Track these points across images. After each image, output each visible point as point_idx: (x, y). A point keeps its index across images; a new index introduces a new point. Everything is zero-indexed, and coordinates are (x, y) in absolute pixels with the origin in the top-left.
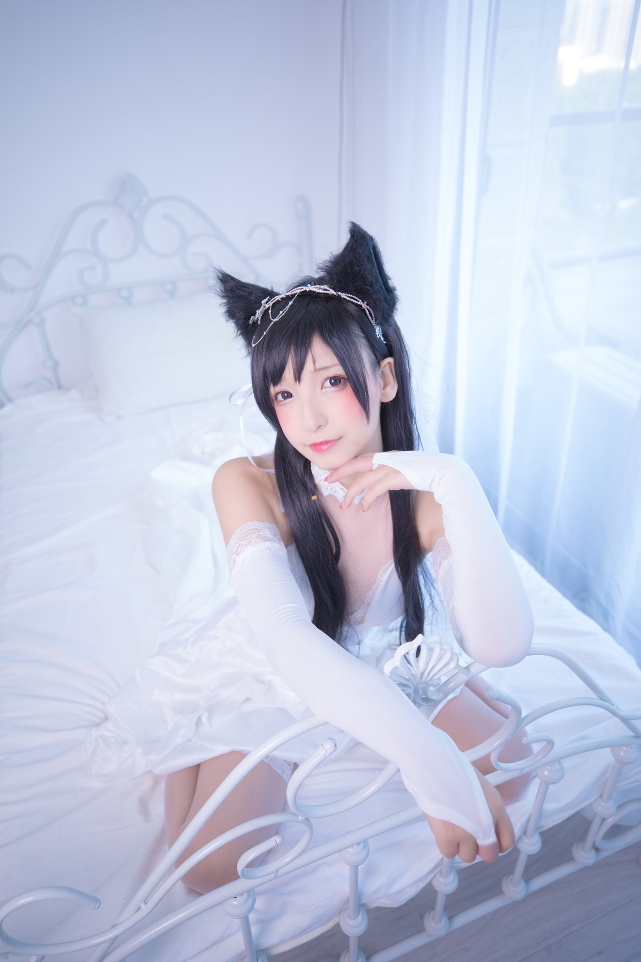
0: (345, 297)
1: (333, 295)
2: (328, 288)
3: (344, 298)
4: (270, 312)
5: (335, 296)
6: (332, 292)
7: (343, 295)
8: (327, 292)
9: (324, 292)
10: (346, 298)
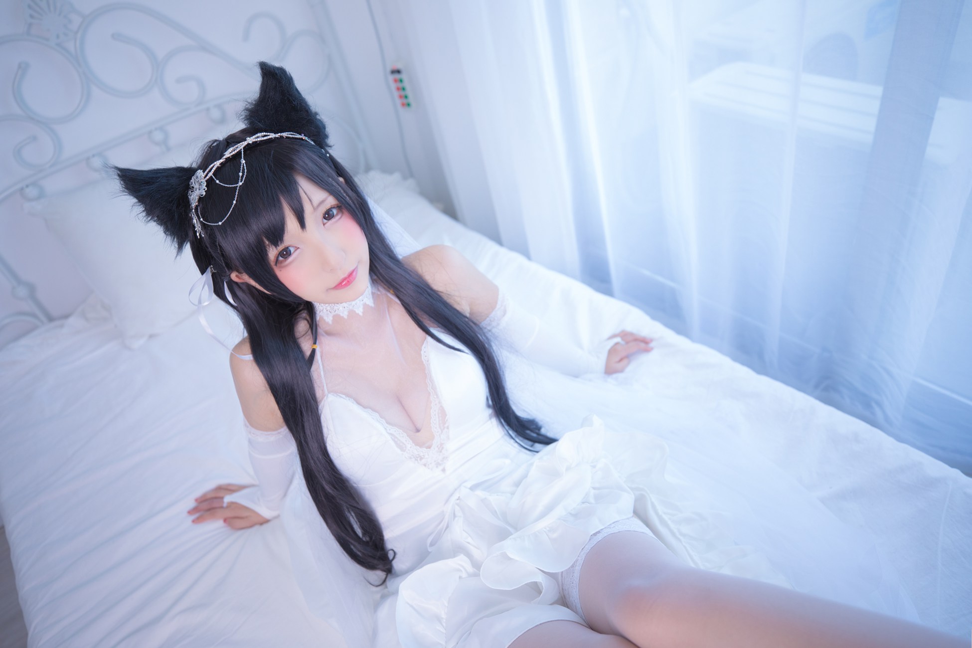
0: (286, 135)
1: (275, 138)
2: (267, 134)
3: (287, 137)
4: (218, 182)
5: (278, 138)
6: (272, 136)
7: (285, 134)
8: (269, 137)
9: (265, 138)
10: (288, 136)
